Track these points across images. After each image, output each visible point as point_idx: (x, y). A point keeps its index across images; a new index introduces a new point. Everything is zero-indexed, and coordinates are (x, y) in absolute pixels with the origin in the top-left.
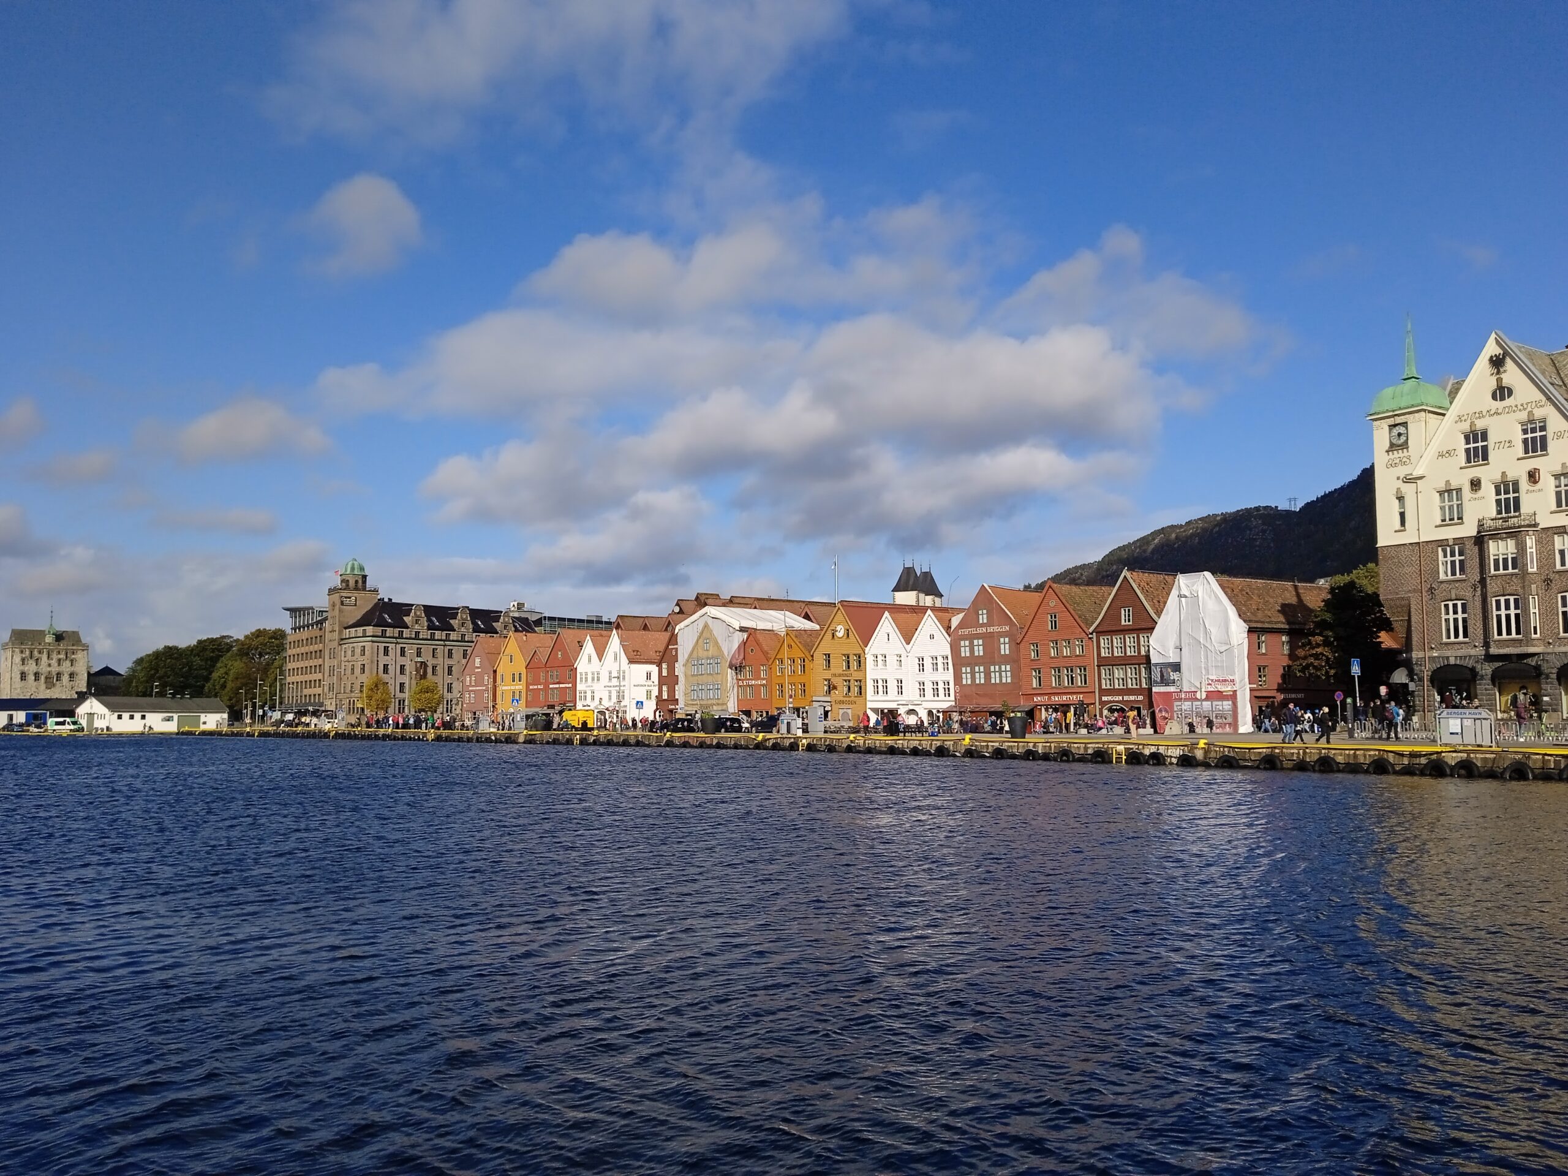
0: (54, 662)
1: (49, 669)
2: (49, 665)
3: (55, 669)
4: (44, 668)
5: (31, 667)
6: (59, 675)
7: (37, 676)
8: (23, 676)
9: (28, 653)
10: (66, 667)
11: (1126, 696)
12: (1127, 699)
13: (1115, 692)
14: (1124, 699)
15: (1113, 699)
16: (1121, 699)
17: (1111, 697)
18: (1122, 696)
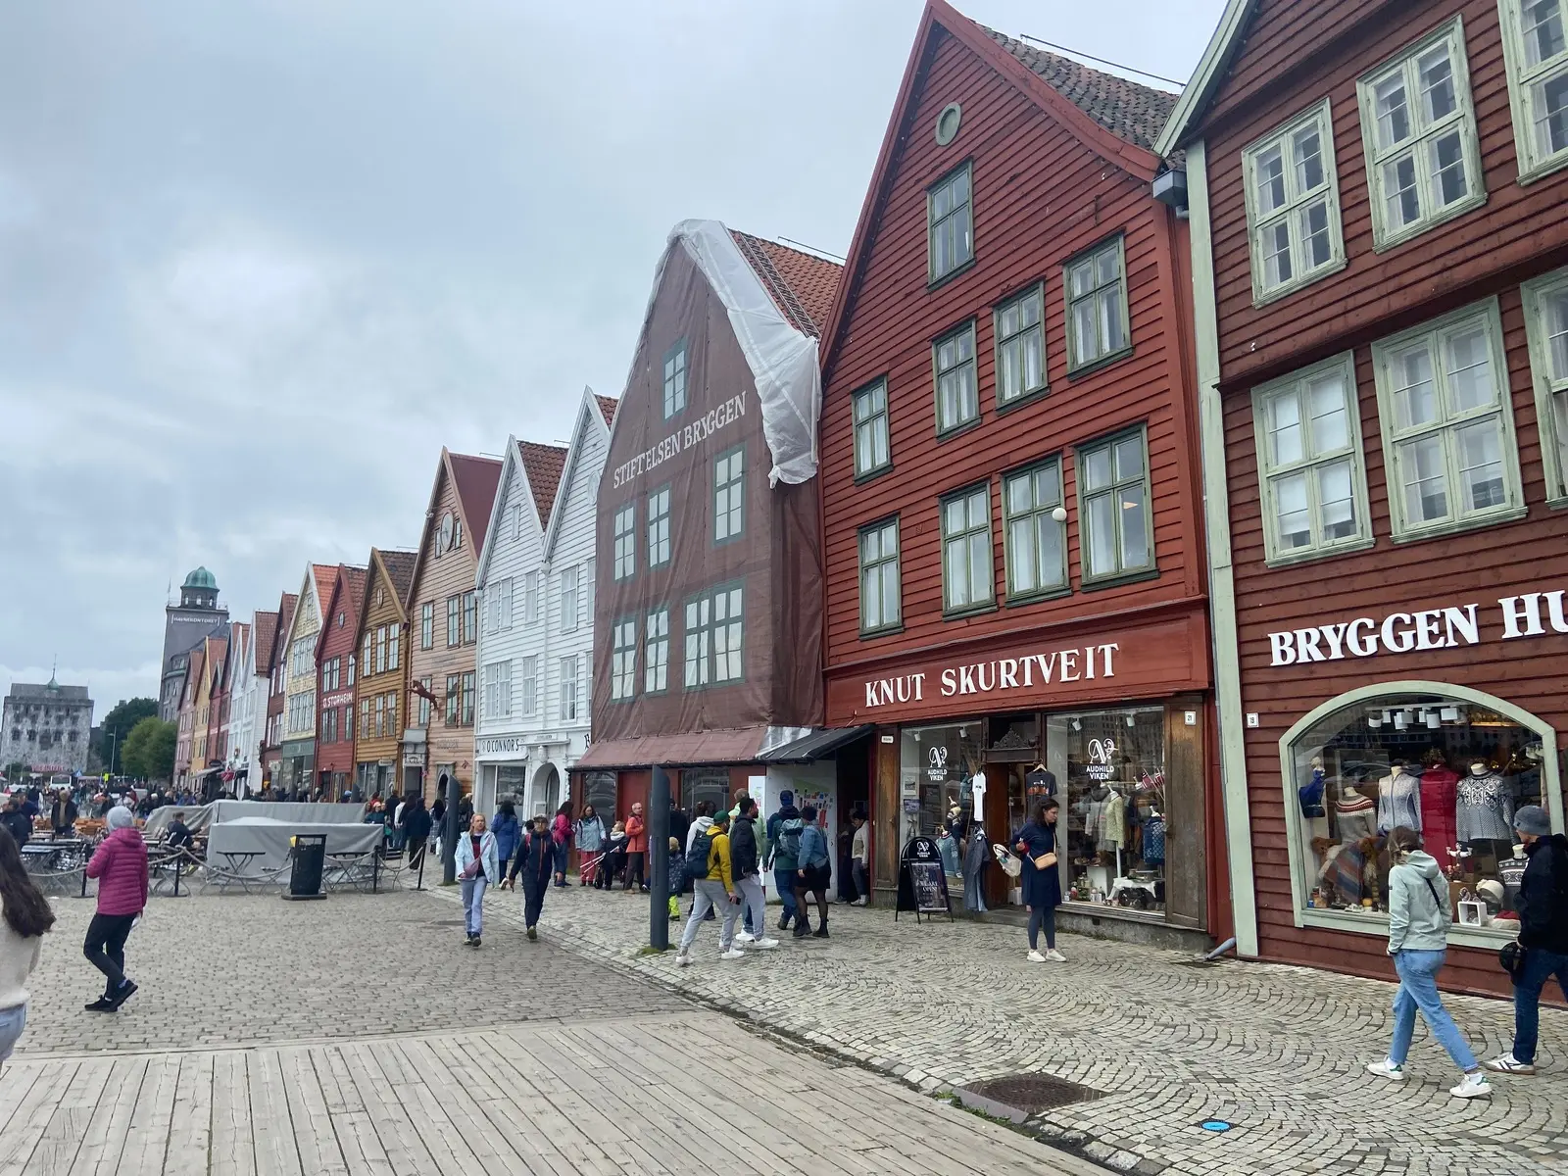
0: (53, 720)
1: (46, 727)
2: (47, 723)
3: (53, 727)
4: (40, 727)
5: (25, 726)
6: (58, 734)
7: (32, 735)
8: (16, 735)
9: (22, 709)
10: (66, 726)
11: (1531, 600)
12: (1545, 620)
13: (1394, 576)
14: (1511, 631)
15: (1371, 642)
16: (1471, 635)
17: (1355, 624)
18: (1471, 608)
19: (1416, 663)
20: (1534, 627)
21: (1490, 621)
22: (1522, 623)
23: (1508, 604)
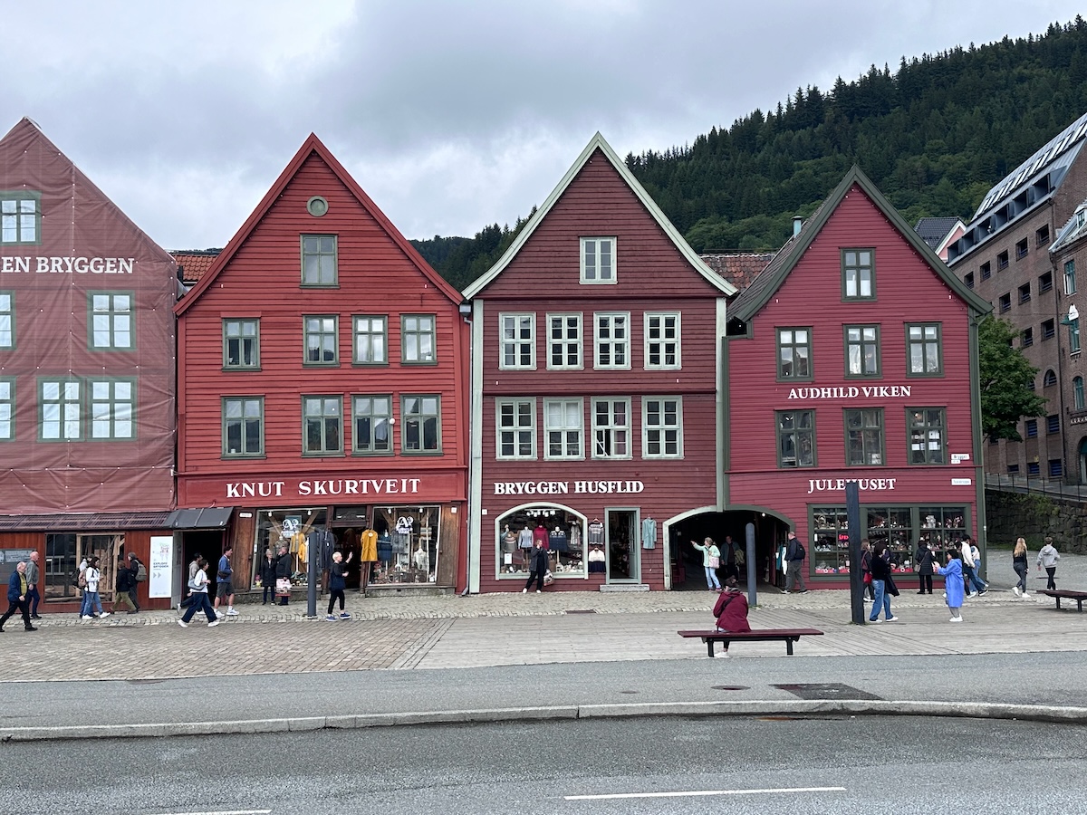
11: (584, 483)
12: (587, 489)
13: (542, 470)
14: (577, 491)
15: (533, 490)
16: (566, 491)
17: (528, 484)
18: (566, 483)
19: (547, 498)
20: (584, 491)
21: (571, 488)
22: (581, 489)
23: (577, 483)
